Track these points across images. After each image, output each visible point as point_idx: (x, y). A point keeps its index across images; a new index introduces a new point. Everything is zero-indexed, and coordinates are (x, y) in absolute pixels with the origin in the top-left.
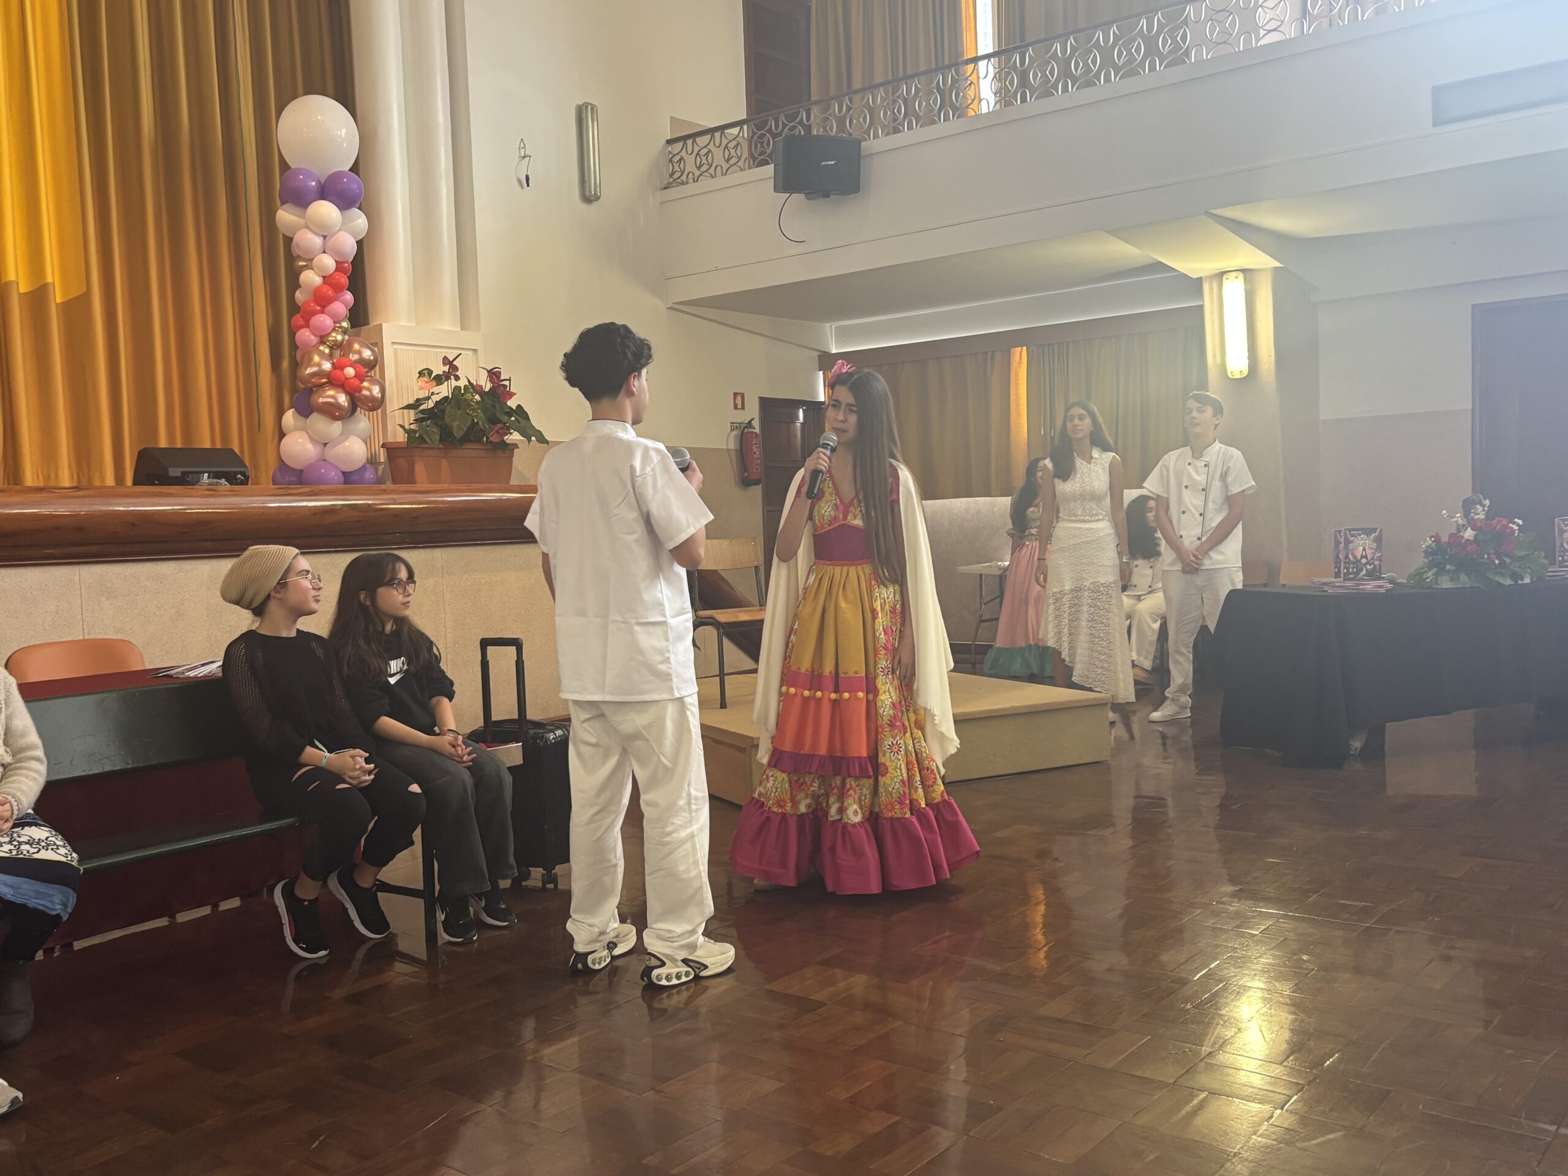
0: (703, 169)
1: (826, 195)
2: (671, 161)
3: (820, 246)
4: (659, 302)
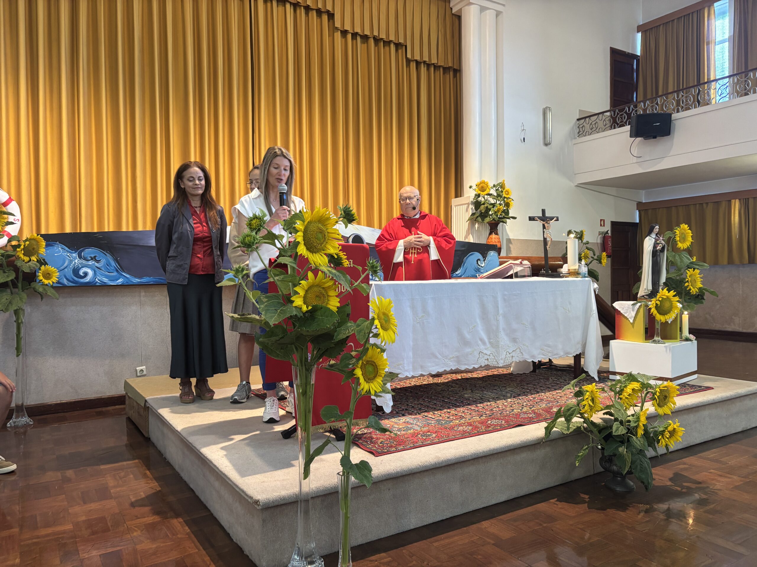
0: (593, 130)
1: (655, 137)
2: (578, 127)
3: (648, 159)
4: (572, 184)
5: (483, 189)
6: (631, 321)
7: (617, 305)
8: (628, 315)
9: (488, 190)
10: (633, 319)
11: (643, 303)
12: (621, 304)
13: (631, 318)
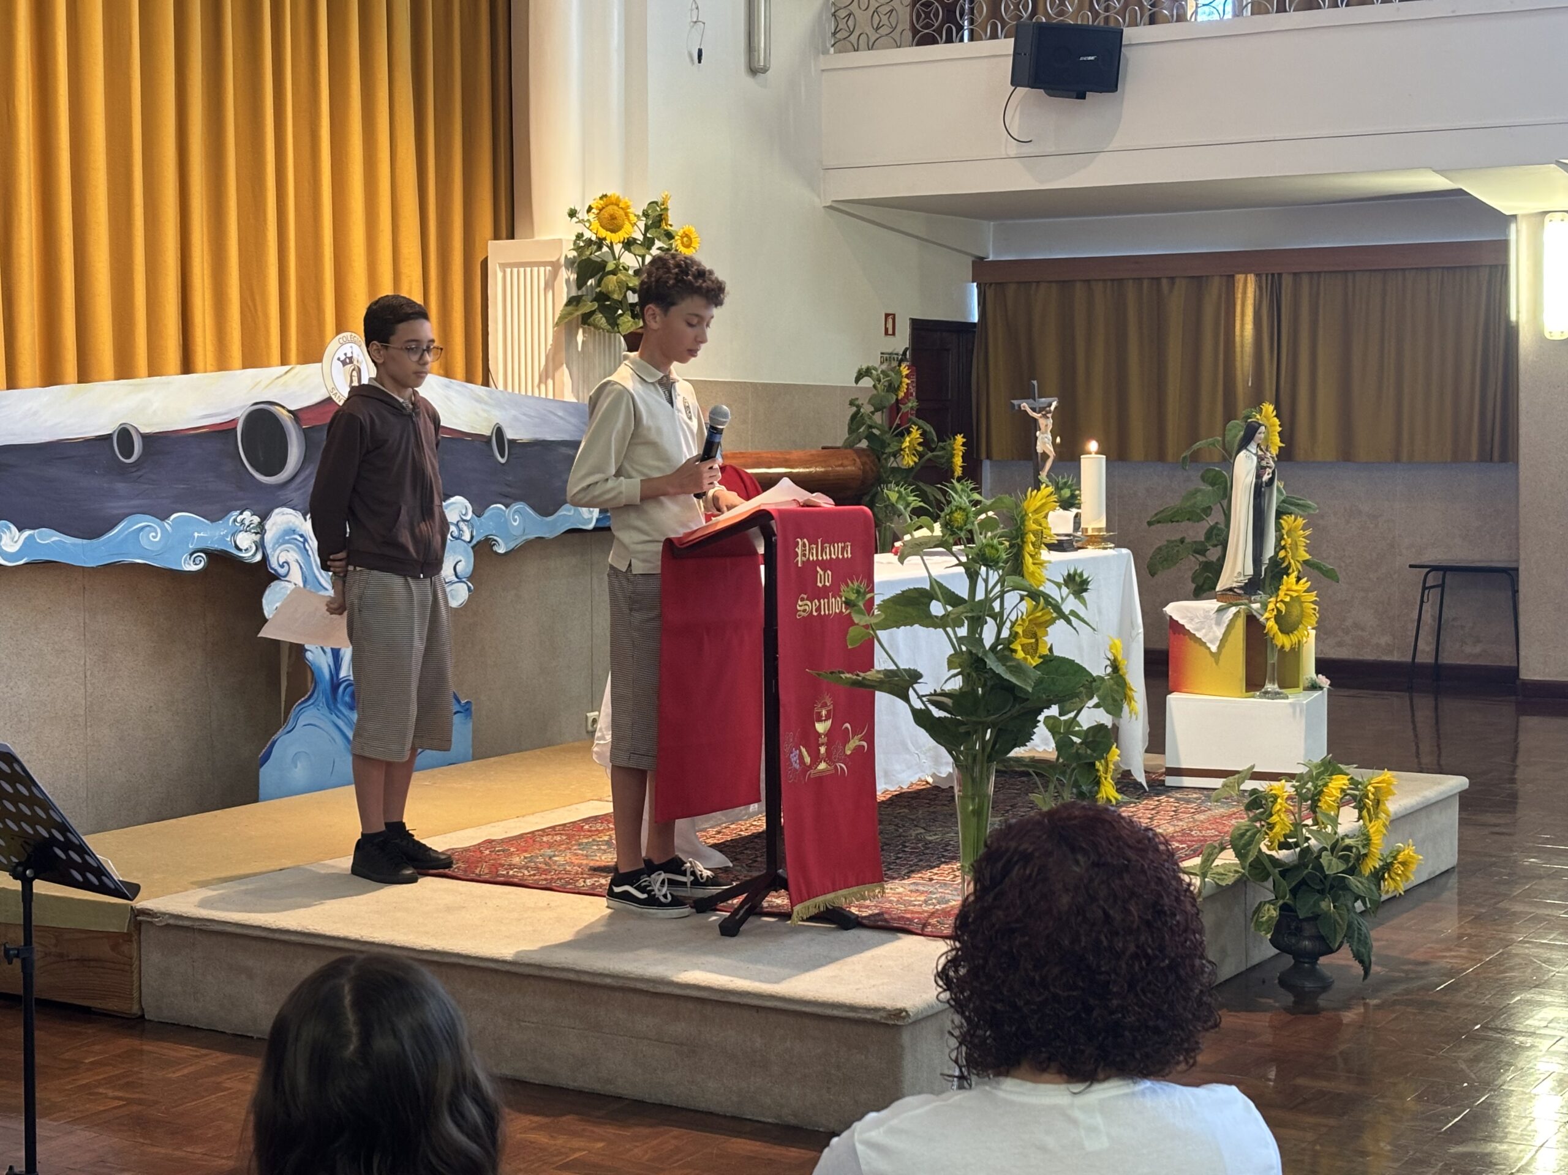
0: (884, 31)
1: (1082, 96)
2: (834, 15)
3: (1052, 150)
4: (817, 200)
5: (613, 225)
6: (1214, 649)
7: (1174, 610)
8: (1205, 635)
9: (627, 226)
10: (1218, 643)
11: (1243, 607)
12: (1187, 609)
13: (1212, 642)
